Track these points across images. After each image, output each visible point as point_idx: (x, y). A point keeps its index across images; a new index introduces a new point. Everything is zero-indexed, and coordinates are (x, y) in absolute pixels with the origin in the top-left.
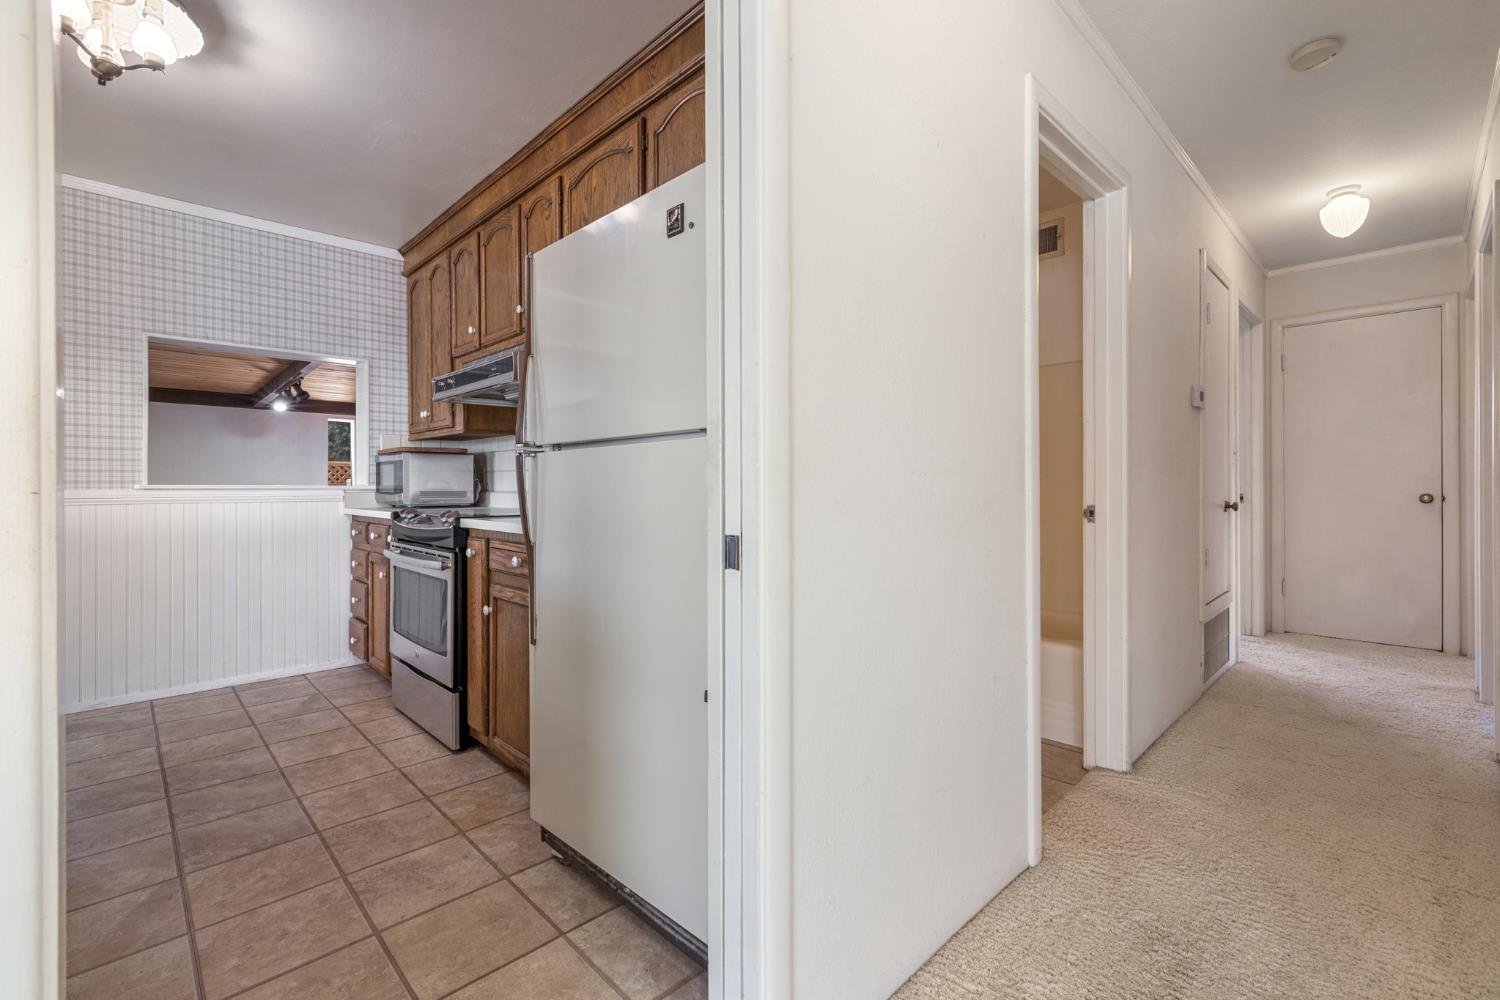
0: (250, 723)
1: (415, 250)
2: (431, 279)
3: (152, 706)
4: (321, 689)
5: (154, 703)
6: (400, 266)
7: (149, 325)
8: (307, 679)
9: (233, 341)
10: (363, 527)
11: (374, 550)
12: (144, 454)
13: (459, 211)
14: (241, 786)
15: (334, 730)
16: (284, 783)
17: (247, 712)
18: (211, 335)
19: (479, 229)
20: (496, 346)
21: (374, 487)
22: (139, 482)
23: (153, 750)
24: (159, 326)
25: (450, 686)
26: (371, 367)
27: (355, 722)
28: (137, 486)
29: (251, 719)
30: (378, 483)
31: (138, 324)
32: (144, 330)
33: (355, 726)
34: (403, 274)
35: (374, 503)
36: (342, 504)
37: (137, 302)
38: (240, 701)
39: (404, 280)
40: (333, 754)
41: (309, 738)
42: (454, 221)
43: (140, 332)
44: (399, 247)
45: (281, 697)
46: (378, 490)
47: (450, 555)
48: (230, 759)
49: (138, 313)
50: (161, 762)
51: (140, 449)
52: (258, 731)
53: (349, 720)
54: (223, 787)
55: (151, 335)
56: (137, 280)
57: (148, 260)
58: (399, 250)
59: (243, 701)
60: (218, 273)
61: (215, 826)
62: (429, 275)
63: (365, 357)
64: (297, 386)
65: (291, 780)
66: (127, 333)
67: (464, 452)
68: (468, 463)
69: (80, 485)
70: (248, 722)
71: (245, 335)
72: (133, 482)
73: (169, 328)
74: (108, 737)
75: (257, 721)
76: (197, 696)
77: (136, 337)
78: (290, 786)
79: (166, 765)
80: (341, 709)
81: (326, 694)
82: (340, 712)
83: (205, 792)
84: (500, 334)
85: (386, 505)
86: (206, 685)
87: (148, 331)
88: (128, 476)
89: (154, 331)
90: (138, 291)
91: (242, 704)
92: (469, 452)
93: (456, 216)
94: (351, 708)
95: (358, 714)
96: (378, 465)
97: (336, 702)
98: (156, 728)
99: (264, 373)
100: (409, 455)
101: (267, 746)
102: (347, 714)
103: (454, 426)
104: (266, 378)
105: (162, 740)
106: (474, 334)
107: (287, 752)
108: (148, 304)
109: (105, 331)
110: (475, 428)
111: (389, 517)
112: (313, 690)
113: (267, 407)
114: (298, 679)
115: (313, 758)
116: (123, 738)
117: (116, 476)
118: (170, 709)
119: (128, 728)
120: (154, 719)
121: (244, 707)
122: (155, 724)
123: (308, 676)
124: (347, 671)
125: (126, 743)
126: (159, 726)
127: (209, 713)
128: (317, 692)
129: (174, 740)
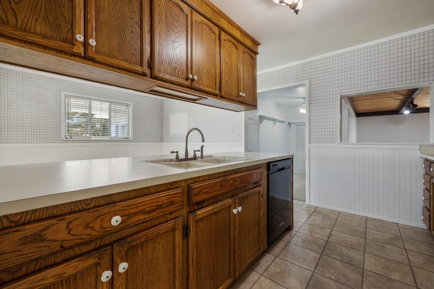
0: (364, 237)
3: (339, 214)
4: (402, 235)
5: (341, 213)
8: (398, 226)
10: (428, 164)
14: (345, 267)
15: (398, 262)
16: (361, 279)
17: (366, 231)
23: (330, 231)
24: (343, 91)
27: (412, 264)
28: (336, 143)
29: (366, 234)
32: (338, 94)
33: (411, 267)
36: (419, 152)
37: (337, 85)
38: (366, 224)
40: (392, 277)
41: (384, 260)
45: (382, 230)
48: (348, 250)
49: (337, 89)
50: (329, 238)
52: (365, 243)
53: (409, 261)
54: (339, 263)
56: (337, 79)
57: (340, 71)
59: (367, 225)
61: (326, 280)
64: (412, 103)
65: (364, 279)
66: (334, 96)
70: (363, 236)
72: (336, 142)
74: (323, 220)
75: (368, 238)
78: (362, 282)
79: (330, 240)
80: (408, 251)
81: (403, 238)
82: (407, 253)
83: (332, 260)
87: (340, 94)
88: (334, 140)
89: (341, 93)
90: (337, 82)
91: (366, 226)
94: (414, 254)
95: (416, 260)
97: (408, 246)
98: (335, 223)
99: (399, 101)
101: (364, 252)
102: (410, 257)
104: (401, 102)
105: (334, 229)
107: (371, 261)
108: (340, 85)
109: (329, 97)
112: (399, 233)
113: (402, 113)
114: (394, 224)
115: (380, 273)
116: (326, 222)
117: (331, 140)
118: (343, 217)
119: (329, 218)
120: (337, 219)
121: (366, 228)
122: (336, 221)
123: (399, 225)
124: (421, 230)
125: (325, 224)
126: (337, 222)
127: (353, 225)
128: (400, 236)
129: (338, 231)
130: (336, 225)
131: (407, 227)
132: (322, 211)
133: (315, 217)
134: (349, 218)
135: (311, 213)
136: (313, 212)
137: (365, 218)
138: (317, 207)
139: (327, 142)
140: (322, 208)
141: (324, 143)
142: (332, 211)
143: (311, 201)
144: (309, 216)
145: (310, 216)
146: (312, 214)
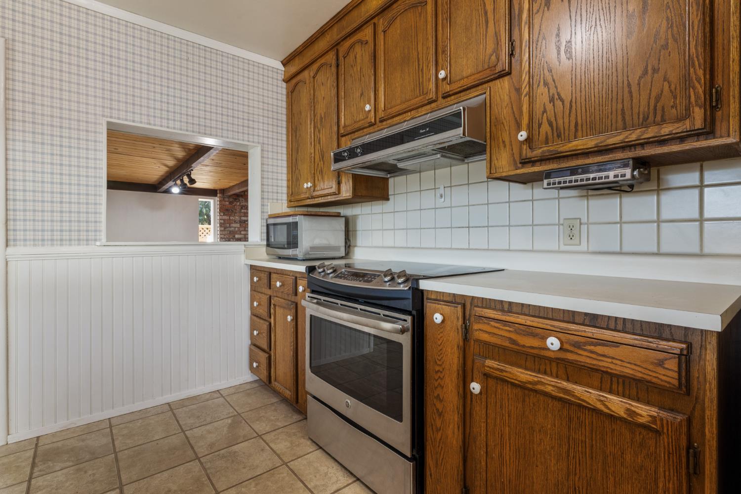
0: (194, 455)
1: (297, 59)
2: (314, 77)
3: (111, 427)
4: (236, 409)
5: (113, 422)
6: (282, 74)
7: (107, 112)
9: (168, 127)
10: (265, 275)
11: (275, 294)
12: (103, 217)
13: (352, 9)
15: (270, 472)
18: (152, 122)
19: (375, 20)
20: (397, 118)
21: (265, 243)
22: (100, 240)
24: (115, 113)
25: (409, 455)
26: (262, 150)
27: (285, 459)
28: (98, 243)
30: (268, 239)
31: (99, 111)
32: (103, 116)
33: (287, 465)
34: (284, 80)
35: (265, 256)
36: (243, 257)
37: (99, 93)
39: (284, 85)
42: (344, 23)
43: (101, 117)
44: (282, 60)
46: (268, 245)
47: (409, 318)
49: (99, 102)
51: (100, 213)
52: (204, 469)
53: (279, 456)
55: (110, 120)
56: (99, 75)
57: (107, 59)
58: (282, 62)
59: (181, 423)
60: (158, 73)
62: (312, 74)
63: (259, 143)
64: (189, 176)
66: (91, 118)
67: (338, 215)
68: (340, 224)
69: (55, 242)
70: (191, 453)
71: (176, 123)
72: (96, 240)
73: (122, 115)
74: (79, 470)
75: (199, 452)
76: (143, 414)
77: (98, 122)
80: (264, 438)
81: (242, 415)
82: (265, 442)
84: (404, 106)
85: (275, 257)
86: (149, 403)
87: (107, 117)
88: (91, 235)
89: (111, 117)
90: (99, 84)
91: (180, 426)
92: (342, 215)
93: (346, 18)
95: (282, 446)
96: (268, 226)
97: (258, 428)
100: (303, 216)
102: (274, 447)
103: (339, 193)
105: (124, 477)
106: (370, 111)
108: (107, 94)
109: (74, 115)
110: (360, 194)
111: (304, 271)
112: (231, 410)
113: (167, 191)
116: (90, 472)
117: (83, 235)
118: (125, 432)
119: (94, 456)
120: (114, 445)
121: (183, 431)
122: (115, 452)
123: (222, 392)
124: (248, 387)
125: (93, 482)
126: (120, 455)
127: (157, 437)
128: (236, 413)
129: (135, 478)
130: (121, 464)
131: (233, 390)
132: (60, 444)
133: (49, 477)
134: (139, 424)
135: (28, 469)
136: (34, 465)
137: (167, 407)
138: (38, 438)
139: (52, 240)
140: (54, 435)
141: (43, 245)
142: (89, 429)
143: (12, 430)
144: (25, 485)
145: (30, 481)
146: (31, 473)
